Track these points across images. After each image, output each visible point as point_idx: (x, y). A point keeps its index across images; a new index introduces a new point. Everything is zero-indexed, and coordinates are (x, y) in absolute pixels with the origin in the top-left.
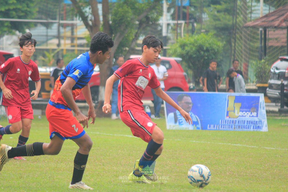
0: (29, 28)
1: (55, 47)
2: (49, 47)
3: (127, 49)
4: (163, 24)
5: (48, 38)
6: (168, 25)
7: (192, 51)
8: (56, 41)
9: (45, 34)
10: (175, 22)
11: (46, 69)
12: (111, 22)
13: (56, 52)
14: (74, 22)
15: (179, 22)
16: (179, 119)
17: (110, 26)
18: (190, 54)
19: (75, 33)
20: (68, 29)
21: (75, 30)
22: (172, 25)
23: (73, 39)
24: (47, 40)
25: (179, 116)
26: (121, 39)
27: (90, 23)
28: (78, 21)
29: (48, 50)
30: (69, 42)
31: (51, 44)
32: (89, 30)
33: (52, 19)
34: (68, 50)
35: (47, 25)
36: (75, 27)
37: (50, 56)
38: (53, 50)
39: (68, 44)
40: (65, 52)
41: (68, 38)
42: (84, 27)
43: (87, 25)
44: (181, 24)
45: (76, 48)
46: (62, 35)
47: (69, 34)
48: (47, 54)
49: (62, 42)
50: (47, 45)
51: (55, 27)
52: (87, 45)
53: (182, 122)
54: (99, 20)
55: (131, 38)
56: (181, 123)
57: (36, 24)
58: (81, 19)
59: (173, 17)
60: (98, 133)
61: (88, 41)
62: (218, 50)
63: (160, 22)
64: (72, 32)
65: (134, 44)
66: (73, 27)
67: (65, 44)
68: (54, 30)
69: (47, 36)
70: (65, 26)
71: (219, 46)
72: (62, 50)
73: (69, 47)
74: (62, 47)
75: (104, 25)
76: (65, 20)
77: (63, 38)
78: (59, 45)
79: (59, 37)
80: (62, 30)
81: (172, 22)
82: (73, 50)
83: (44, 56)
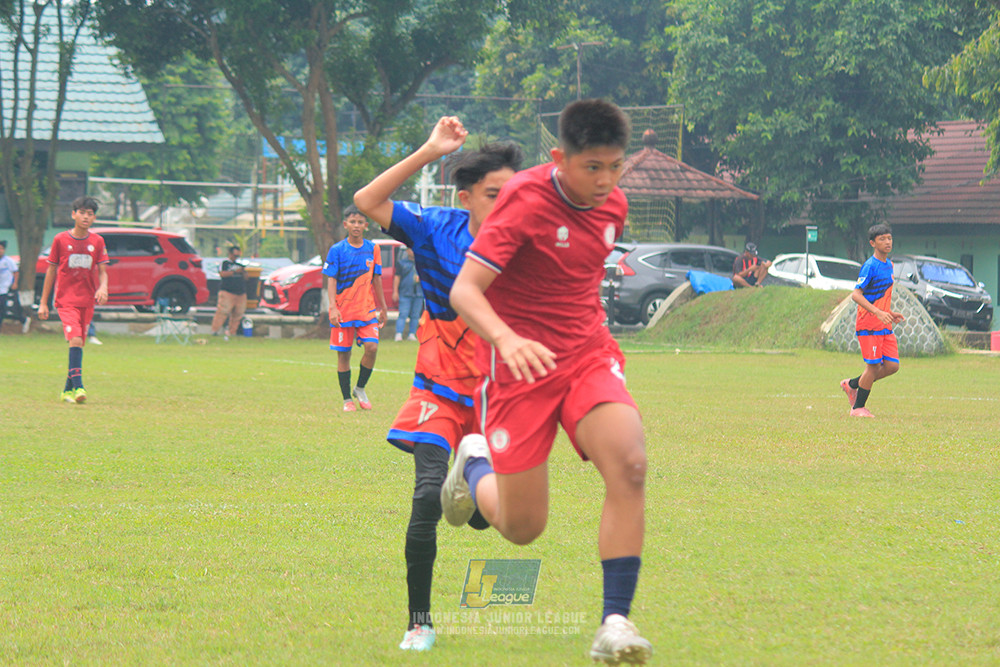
0: (207, 197)
1: (247, 227)
2: (239, 226)
4: (420, 190)
5: (238, 211)
6: (430, 191)
8: (250, 217)
9: (233, 205)
10: (442, 187)
12: (340, 187)
13: (252, 234)
14: (279, 186)
15: (449, 187)
17: (339, 193)
19: (279, 205)
20: (270, 197)
21: (280, 199)
22: (435, 191)
23: (276, 213)
24: (237, 214)
27: (310, 190)
28: (287, 185)
29: (238, 231)
30: (269, 217)
31: (242, 221)
32: (305, 200)
33: (244, 182)
34: (268, 231)
35: (235, 192)
36: (280, 194)
37: (243, 240)
38: (247, 231)
39: (269, 222)
40: (263, 235)
41: (268, 211)
42: (298, 194)
43: (302, 191)
44: (451, 190)
45: (282, 228)
46: (260, 206)
47: (270, 205)
48: (238, 237)
49: (260, 217)
50: (236, 222)
51: (248, 195)
52: (301, 224)
54: (322, 183)
57: (217, 190)
58: (292, 181)
59: (437, 180)
60: (322, 364)
61: (303, 217)
63: (417, 187)
64: (276, 203)
66: (276, 192)
67: (264, 222)
68: (246, 198)
69: (236, 208)
70: (265, 192)
72: (260, 231)
73: (269, 226)
74: (260, 226)
75: (330, 192)
76: (265, 183)
77: (261, 212)
78: (256, 222)
79: (254, 210)
80: (260, 199)
81: (434, 187)
82: (277, 231)
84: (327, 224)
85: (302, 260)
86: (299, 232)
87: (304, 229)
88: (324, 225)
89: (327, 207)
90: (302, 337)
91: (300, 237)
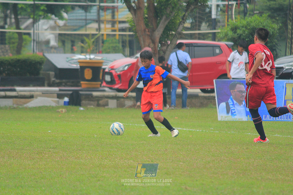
0: (66, 12)
1: (95, 32)
2: (88, 32)
3: (174, 33)
4: (212, 5)
5: (87, 22)
6: (218, 6)
7: (244, 35)
8: (95, 25)
9: (84, 18)
10: (226, 3)
11: (85, 56)
12: (156, 4)
13: (96, 37)
14: (115, 5)
15: (230, 3)
16: (232, 109)
17: (155, 8)
18: (242, 37)
19: (116, 17)
20: (109, 12)
21: (116, 13)
22: (221, 6)
23: (113, 23)
24: (86, 24)
25: (231, 106)
26: (167, 23)
28: (120, 4)
29: (87, 35)
30: (109, 26)
31: (90, 28)
32: (132, 13)
33: (92, 2)
34: (108, 35)
35: (86, 9)
36: (116, 10)
37: (90, 41)
38: (93, 35)
39: (109, 29)
40: (105, 37)
41: (108, 22)
42: (127, 10)
44: (232, 5)
45: (117, 33)
46: (102, 18)
47: (109, 18)
48: (86, 39)
49: (102, 26)
50: (86, 30)
51: (94, 10)
52: (130, 30)
53: (235, 112)
55: (178, 21)
56: (234, 114)
57: (73, 7)
61: (131, 25)
62: (273, 32)
63: (209, 3)
64: (113, 16)
65: (181, 27)
66: (114, 9)
67: (106, 29)
68: (93, 13)
69: (86, 20)
71: (274, 28)
72: (103, 35)
73: (109, 32)
74: (102, 32)
75: (149, 8)
76: (105, 2)
77: (103, 22)
78: (99, 29)
79: (99, 21)
80: (102, 13)
81: (221, 3)
82: (115, 35)
83: (83, 41)
84: (147, 30)
85: (132, 54)
86: (130, 35)
87: (131, 33)
88: (145, 30)
89: (147, 18)
90: (131, 107)
91: (131, 38)
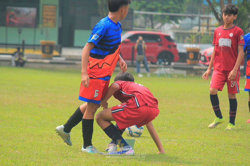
0: (181, 19)
1: (196, 31)
2: (193, 32)
5: (192, 25)
8: (197, 28)
9: (191, 23)
11: (190, 45)
13: (197, 35)
14: (209, 16)
19: (210, 23)
20: (206, 20)
21: (210, 21)
23: (208, 26)
24: (192, 27)
27: (220, 17)
28: (212, 16)
29: (192, 34)
30: (205, 28)
31: (194, 29)
32: (218, 21)
33: (196, 14)
34: (204, 34)
35: (192, 18)
36: (210, 19)
37: (193, 37)
38: (195, 34)
39: (205, 30)
40: (202, 35)
41: (205, 26)
43: (217, 18)
45: (210, 33)
46: (201, 24)
47: (206, 23)
48: (191, 36)
49: (201, 28)
50: (192, 30)
51: (197, 19)
57: (185, 17)
58: (214, 14)
64: (208, 23)
66: (208, 19)
67: (203, 30)
70: (203, 18)
72: (201, 34)
73: (205, 32)
74: (201, 31)
76: (204, 14)
77: (202, 26)
78: (199, 30)
79: (199, 25)
80: (201, 21)
82: (208, 34)
83: (190, 37)
